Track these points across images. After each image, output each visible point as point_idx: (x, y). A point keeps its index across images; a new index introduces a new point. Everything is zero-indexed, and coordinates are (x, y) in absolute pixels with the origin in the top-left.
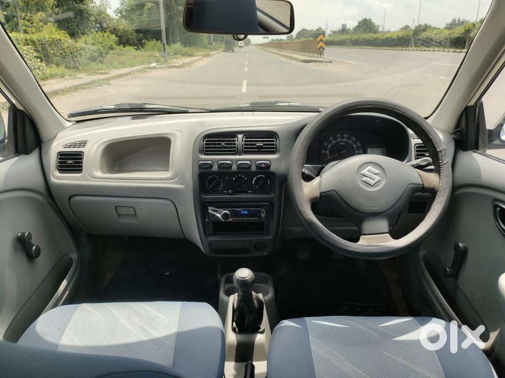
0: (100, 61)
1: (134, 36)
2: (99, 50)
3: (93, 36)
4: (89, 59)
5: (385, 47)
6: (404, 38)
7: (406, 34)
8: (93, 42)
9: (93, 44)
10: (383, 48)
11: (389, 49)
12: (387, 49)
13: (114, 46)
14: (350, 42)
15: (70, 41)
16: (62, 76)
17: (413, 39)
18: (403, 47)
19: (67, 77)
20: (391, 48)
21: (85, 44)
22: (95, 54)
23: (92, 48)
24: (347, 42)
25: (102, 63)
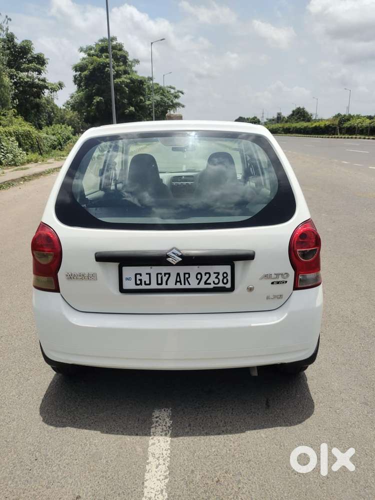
0: (59, 149)
1: (80, 125)
2: (58, 139)
3: (53, 127)
4: (50, 147)
5: (314, 134)
6: (331, 127)
7: (332, 123)
8: (53, 132)
9: (54, 135)
10: (312, 136)
11: (318, 137)
12: (315, 137)
13: (71, 136)
14: (282, 131)
15: (36, 132)
16: (36, 161)
17: (338, 128)
18: (330, 135)
19: (40, 162)
20: (319, 136)
21: (47, 134)
22: (55, 143)
23: (53, 137)
24: (279, 130)
25: (61, 150)
